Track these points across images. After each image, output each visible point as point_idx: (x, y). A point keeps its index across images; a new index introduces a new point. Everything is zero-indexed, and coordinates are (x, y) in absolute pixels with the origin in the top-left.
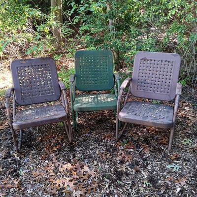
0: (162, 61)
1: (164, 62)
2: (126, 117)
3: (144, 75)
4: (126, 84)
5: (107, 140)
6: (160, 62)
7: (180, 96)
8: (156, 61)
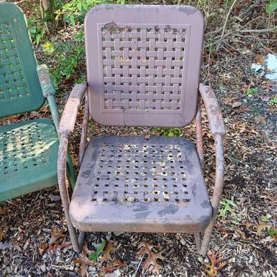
0: (157, 30)
1: (162, 31)
2: (90, 221)
3: (117, 70)
4: (75, 113)
5: (54, 255)
6: (153, 31)
7: (223, 136)
8: (143, 32)
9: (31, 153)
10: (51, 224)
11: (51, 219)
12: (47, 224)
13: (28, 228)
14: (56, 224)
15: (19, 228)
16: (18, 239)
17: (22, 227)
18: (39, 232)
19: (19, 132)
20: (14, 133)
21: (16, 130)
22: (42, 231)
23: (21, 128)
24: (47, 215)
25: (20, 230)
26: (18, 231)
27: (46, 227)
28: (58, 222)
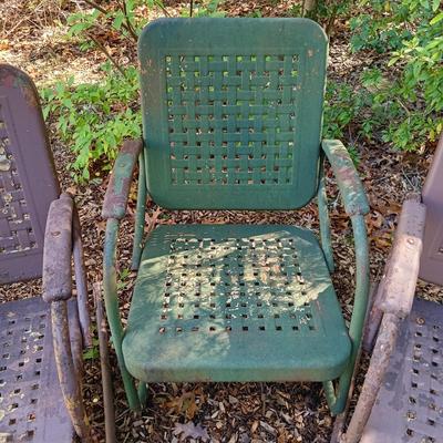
9: (286, 299)
10: (274, 417)
11: (275, 408)
12: (268, 415)
13: (236, 410)
14: (284, 420)
15: (221, 404)
16: (219, 425)
17: (227, 405)
18: (255, 426)
19: (261, 245)
20: (254, 244)
21: (258, 239)
22: (259, 426)
23: (265, 237)
24: (269, 397)
25: (223, 409)
26: (218, 408)
27: (266, 420)
28: (287, 417)
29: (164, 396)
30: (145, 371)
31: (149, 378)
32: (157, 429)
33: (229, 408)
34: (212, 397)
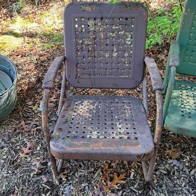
29: (162, 148)
30: (178, 128)
31: (177, 132)
32: (161, 159)
33: (191, 159)
34: (184, 153)
